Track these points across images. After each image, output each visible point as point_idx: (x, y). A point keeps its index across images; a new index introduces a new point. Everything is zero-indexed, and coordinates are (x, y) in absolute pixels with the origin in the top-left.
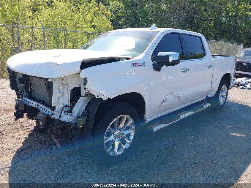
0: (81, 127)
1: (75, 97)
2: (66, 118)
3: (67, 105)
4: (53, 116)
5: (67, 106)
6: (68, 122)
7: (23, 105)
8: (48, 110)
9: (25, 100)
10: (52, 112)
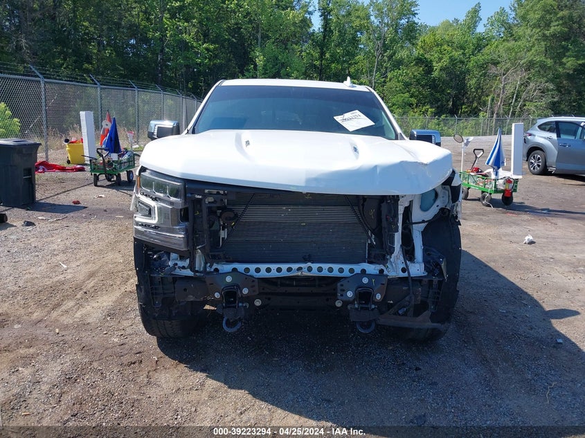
7: (253, 281)
8: (358, 268)
9: (247, 270)
10: (382, 267)
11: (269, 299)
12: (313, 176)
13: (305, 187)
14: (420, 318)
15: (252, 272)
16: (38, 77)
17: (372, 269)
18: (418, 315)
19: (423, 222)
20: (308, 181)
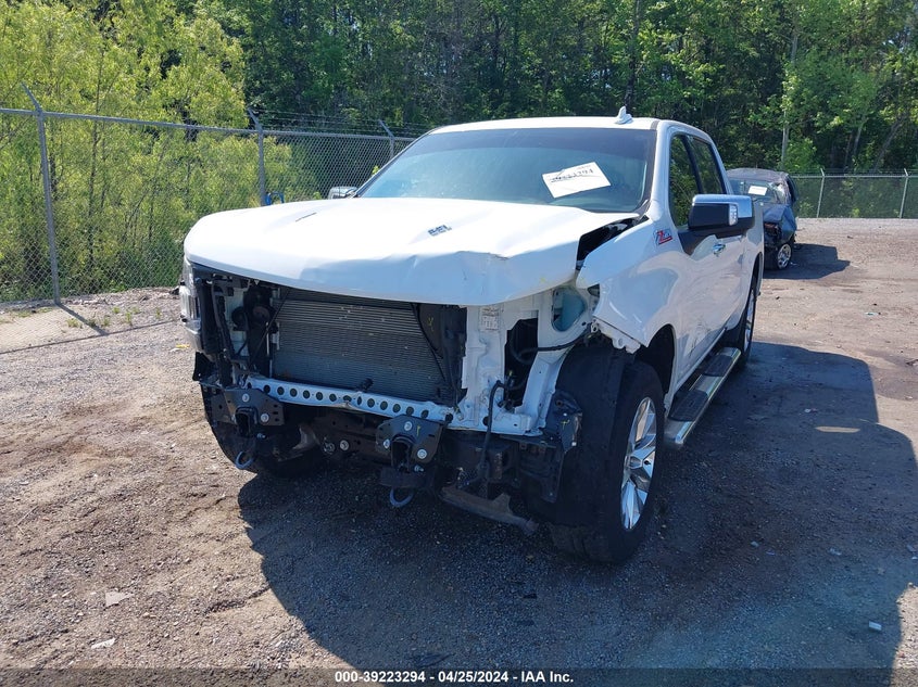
0: (574, 444)
1: (515, 355)
2: (511, 423)
3: (498, 382)
4: (456, 424)
5: (498, 384)
6: (523, 437)
7: (276, 406)
8: (418, 408)
9: (267, 388)
10: (451, 411)
11: (359, 443)
12: (315, 266)
13: (300, 280)
14: (495, 503)
15: (273, 392)
16: (387, 134)
17: (436, 412)
18: (493, 499)
19: (559, 348)
20: (306, 272)
